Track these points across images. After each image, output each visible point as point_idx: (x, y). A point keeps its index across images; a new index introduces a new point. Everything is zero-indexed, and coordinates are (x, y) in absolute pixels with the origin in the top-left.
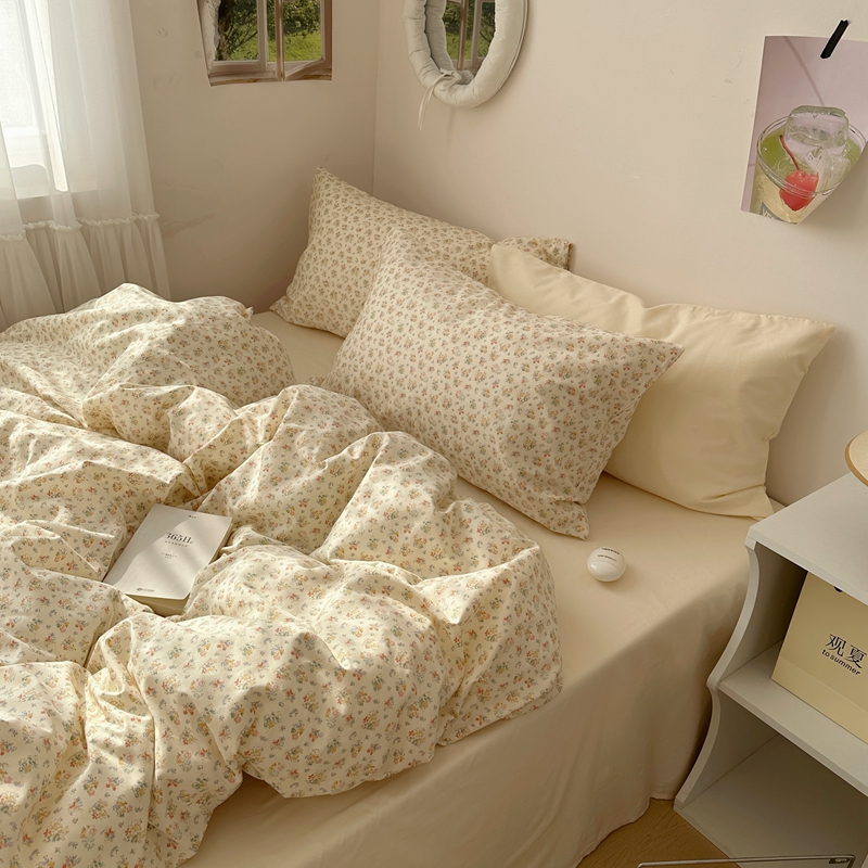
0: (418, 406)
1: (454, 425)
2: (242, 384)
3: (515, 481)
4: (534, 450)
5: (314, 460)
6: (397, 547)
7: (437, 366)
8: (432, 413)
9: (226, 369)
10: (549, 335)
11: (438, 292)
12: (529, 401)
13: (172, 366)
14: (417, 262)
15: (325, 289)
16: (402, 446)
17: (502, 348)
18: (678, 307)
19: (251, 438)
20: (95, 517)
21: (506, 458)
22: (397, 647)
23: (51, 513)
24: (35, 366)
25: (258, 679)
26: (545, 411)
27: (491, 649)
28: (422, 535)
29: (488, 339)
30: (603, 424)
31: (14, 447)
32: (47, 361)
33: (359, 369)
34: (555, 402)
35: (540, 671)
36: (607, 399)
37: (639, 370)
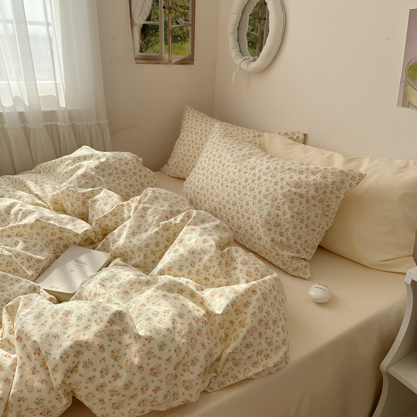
0: (220, 206)
1: (237, 215)
2: (131, 192)
3: (269, 245)
4: (279, 228)
5: (155, 223)
6: (194, 270)
7: (230, 185)
8: (227, 208)
9: (124, 183)
10: (290, 167)
11: (234, 149)
12: (278, 201)
13: (96, 180)
14: (225, 137)
15: (184, 158)
16: (203, 217)
17: (264, 174)
18: (362, 158)
19: (127, 213)
20: (38, 248)
21: (264, 232)
22: (179, 324)
23: (15, 244)
24: (36, 182)
25: (82, 336)
26: (286, 206)
27: (242, 332)
28: (208, 264)
29: (257, 170)
30: (319, 215)
31: (12, 215)
32: (43, 180)
33: (193, 189)
34: (292, 201)
35: (274, 350)
36: (322, 201)
37: (340, 185)
